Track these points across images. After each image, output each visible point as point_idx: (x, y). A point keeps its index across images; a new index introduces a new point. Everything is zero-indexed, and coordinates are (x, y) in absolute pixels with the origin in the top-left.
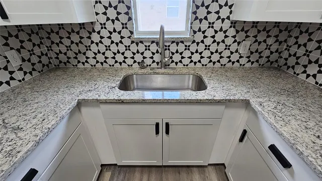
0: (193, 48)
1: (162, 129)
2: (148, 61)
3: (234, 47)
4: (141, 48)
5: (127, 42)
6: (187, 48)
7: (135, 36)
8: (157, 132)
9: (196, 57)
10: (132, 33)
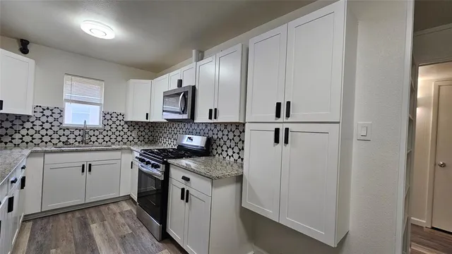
0: (105, 133)
1: (86, 168)
2: (71, 141)
3: (129, 133)
4: (67, 132)
5: (55, 129)
6: (101, 133)
7: (64, 125)
8: (83, 171)
9: (107, 139)
10: (61, 124)
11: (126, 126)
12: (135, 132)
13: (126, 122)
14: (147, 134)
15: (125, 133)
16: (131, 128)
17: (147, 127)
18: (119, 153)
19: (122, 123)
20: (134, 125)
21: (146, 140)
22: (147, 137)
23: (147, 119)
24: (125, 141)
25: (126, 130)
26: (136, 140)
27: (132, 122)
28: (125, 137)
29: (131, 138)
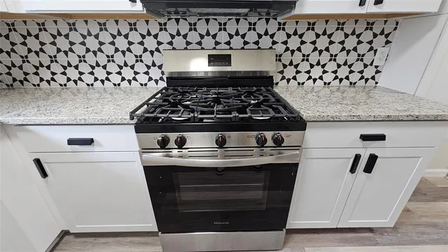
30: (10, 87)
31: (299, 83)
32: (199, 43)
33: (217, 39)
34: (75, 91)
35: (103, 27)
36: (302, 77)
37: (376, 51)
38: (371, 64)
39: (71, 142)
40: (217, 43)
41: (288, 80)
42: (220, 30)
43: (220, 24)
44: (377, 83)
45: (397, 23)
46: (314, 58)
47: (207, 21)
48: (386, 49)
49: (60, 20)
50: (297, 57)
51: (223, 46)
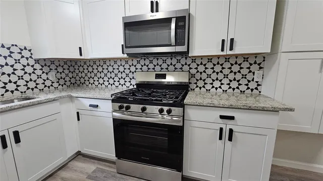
3: (44, 76)
11: (37, 66)
12: (53, 73)
13: (37, 61)
14: (67, 75)
15: (39, 77)
16: (46, 69)
17: (66, 67)
18: (56, 104)
19: (31, 62)
20: (50, 64)
21: (68, 83)
22: (67, 79)
23: (81, 55)
24: (41, 86)
25: (39, 72)
26: (56, 85)
27: (45, 60)
28: (40, 81)
29: (48, 83)
30: (79, 85)
31: (207, 90)
32: (154, 69)
33: (162, 67)
34: (100, 88)
35: (115, 63)
36: (208, 87)
37: (254, 73)
38: (253, 80)
39: (91, 106)
40: (162, 69)
41: (200, 88)
42: (163, 63)
43: (163, 60)
44: (260, 92)
45: (264, 58)
46: (214, 76)
47: (158, 59)
48: (261, 72)
49: (101, 60)
50: (204, 76)
51: (165, 70)
